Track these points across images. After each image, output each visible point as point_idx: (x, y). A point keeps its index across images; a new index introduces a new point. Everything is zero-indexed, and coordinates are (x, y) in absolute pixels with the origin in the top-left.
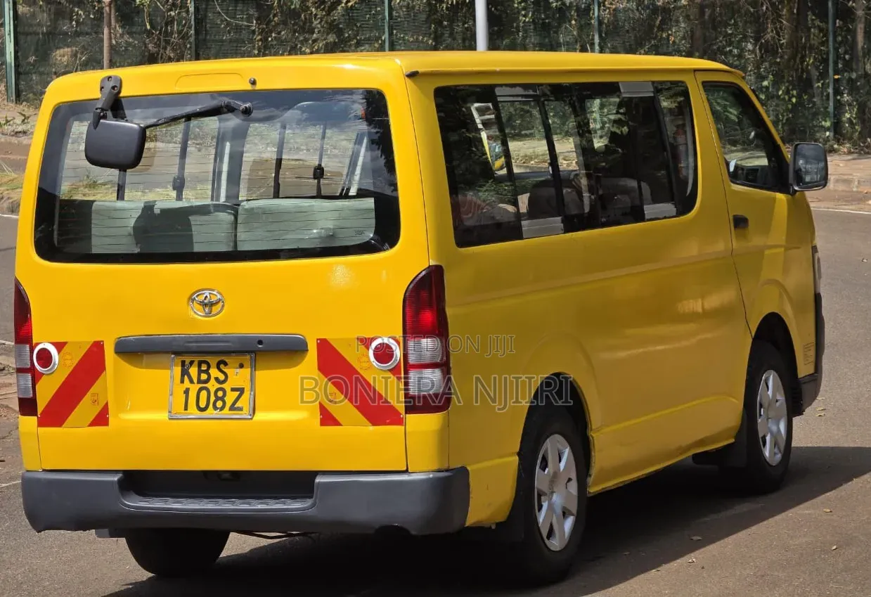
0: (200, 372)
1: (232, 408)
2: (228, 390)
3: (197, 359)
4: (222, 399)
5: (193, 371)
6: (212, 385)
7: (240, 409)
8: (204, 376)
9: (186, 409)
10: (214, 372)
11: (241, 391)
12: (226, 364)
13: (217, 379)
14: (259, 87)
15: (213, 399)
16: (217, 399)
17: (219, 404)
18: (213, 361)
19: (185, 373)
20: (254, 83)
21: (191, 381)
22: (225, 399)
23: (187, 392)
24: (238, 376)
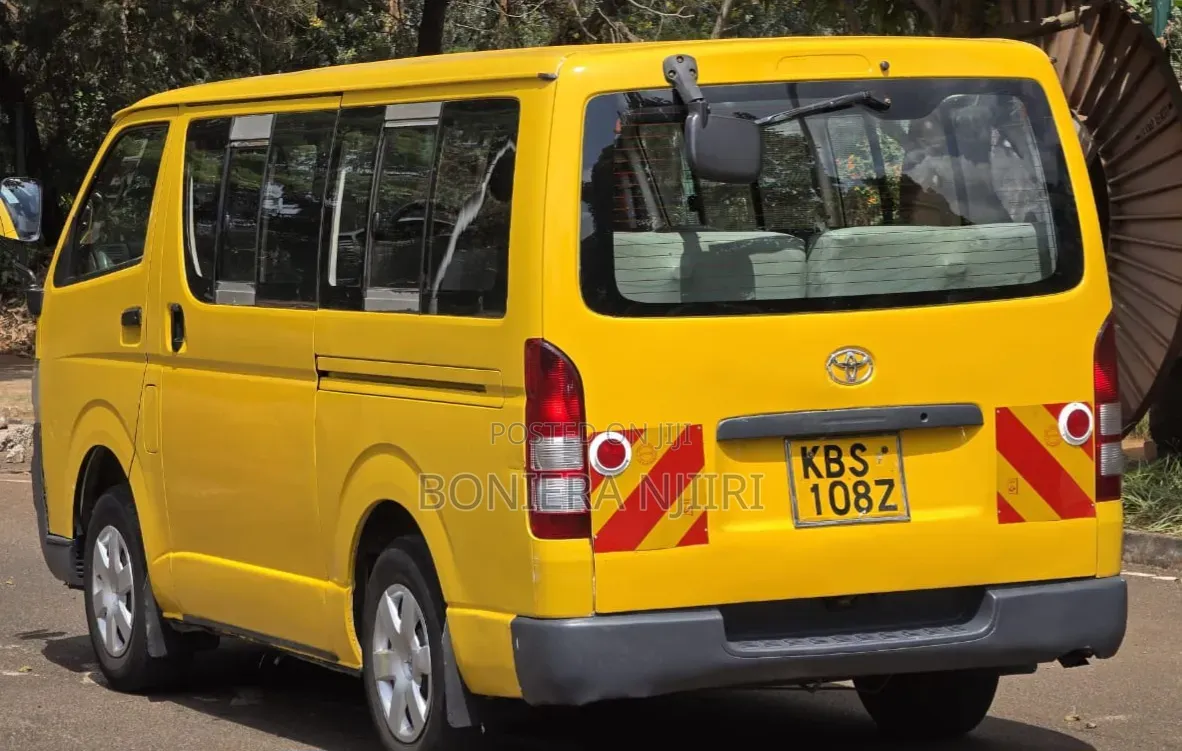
0: (829, 461)
1: (883, 507)
2: (872, 485)
3: (822, 444)
4: (866, 496)
5: (819, 461)
6: (849, 479)
7: (894, 508)
8: (835, 467)
9: (819, 513)
10: (848, 461)
11: (890, 483)
12: (863, 449)
13: (853, 470)
14: (893, 73)
15: (852, 497)
16: (859, 496)
17: (863, 503)
18: (846, 446)
19: (808, 463)
20: (885, 68)
21: (819, 475)
22: (870, 495)
23: (815, 489)
24: (881, 464)
